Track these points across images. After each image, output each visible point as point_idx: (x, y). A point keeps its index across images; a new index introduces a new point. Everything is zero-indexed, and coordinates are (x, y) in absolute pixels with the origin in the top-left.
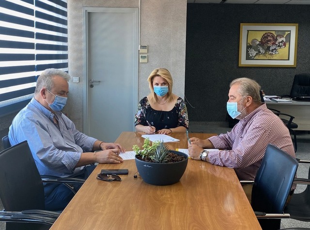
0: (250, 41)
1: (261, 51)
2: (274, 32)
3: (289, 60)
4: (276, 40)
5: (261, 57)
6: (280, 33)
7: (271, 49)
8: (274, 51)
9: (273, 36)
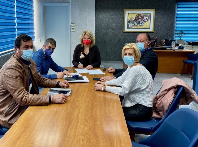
0: (129, 19)
1: (135, 24)
2: (142, 14)
3: (150, 28)
4: (143, 18)
5: (135, 27)
6: (145, 14)
7: (140, 23)
8: (142, 24)
9: (141, 16)
